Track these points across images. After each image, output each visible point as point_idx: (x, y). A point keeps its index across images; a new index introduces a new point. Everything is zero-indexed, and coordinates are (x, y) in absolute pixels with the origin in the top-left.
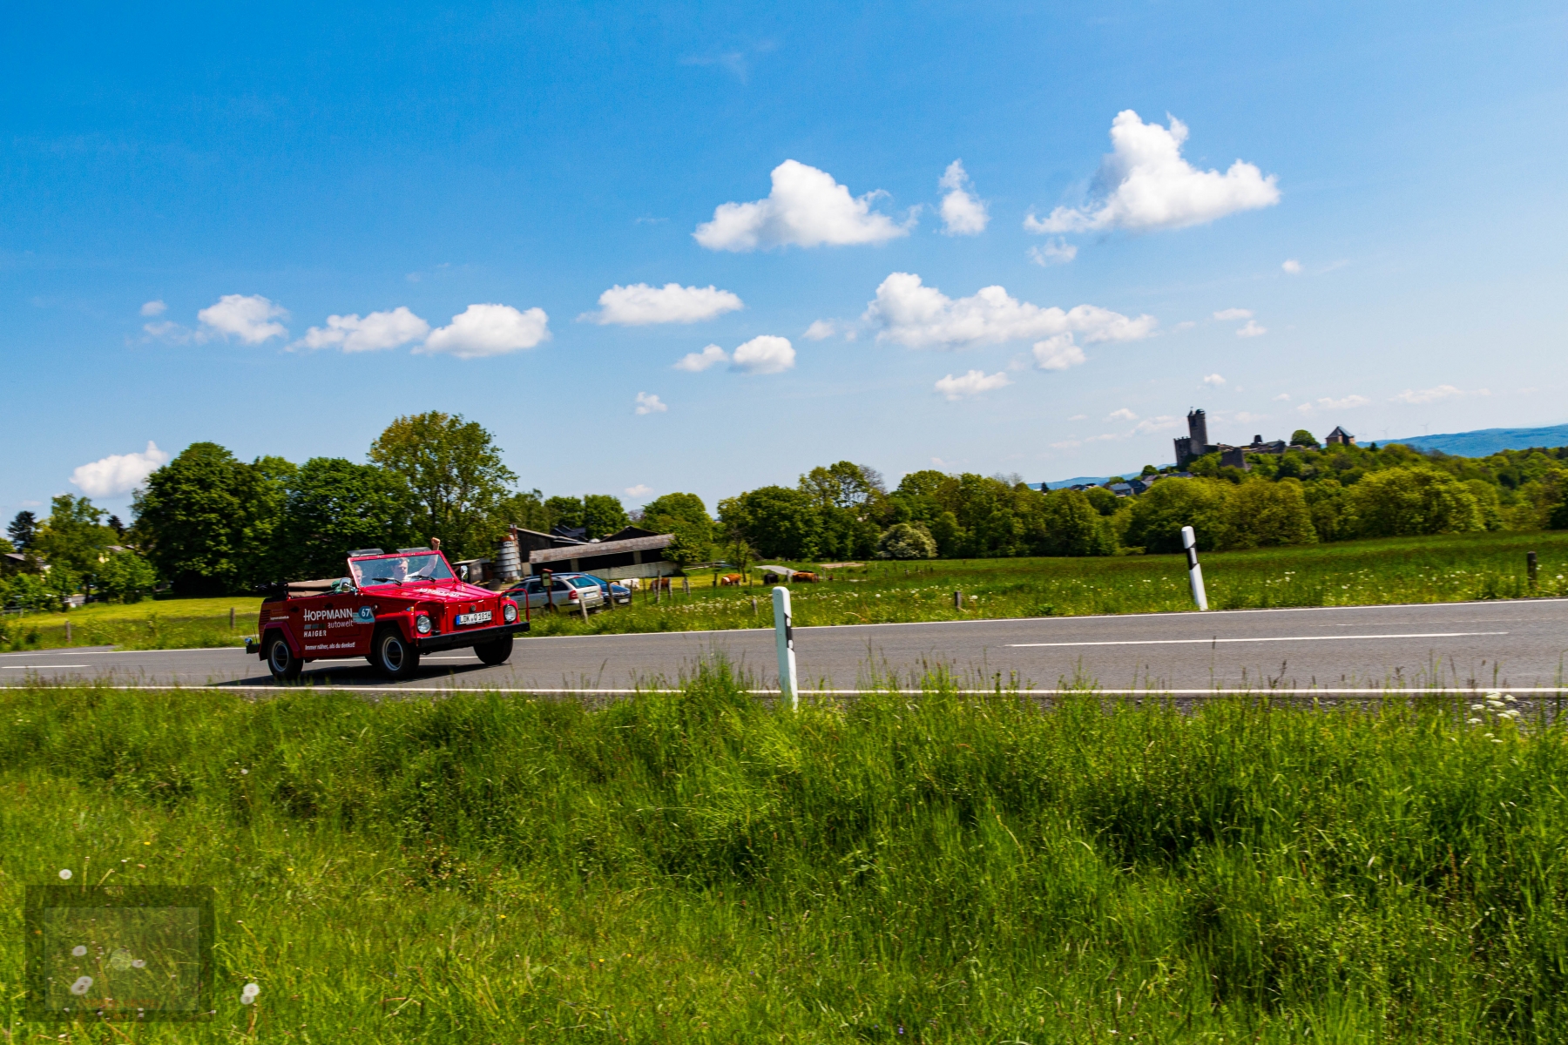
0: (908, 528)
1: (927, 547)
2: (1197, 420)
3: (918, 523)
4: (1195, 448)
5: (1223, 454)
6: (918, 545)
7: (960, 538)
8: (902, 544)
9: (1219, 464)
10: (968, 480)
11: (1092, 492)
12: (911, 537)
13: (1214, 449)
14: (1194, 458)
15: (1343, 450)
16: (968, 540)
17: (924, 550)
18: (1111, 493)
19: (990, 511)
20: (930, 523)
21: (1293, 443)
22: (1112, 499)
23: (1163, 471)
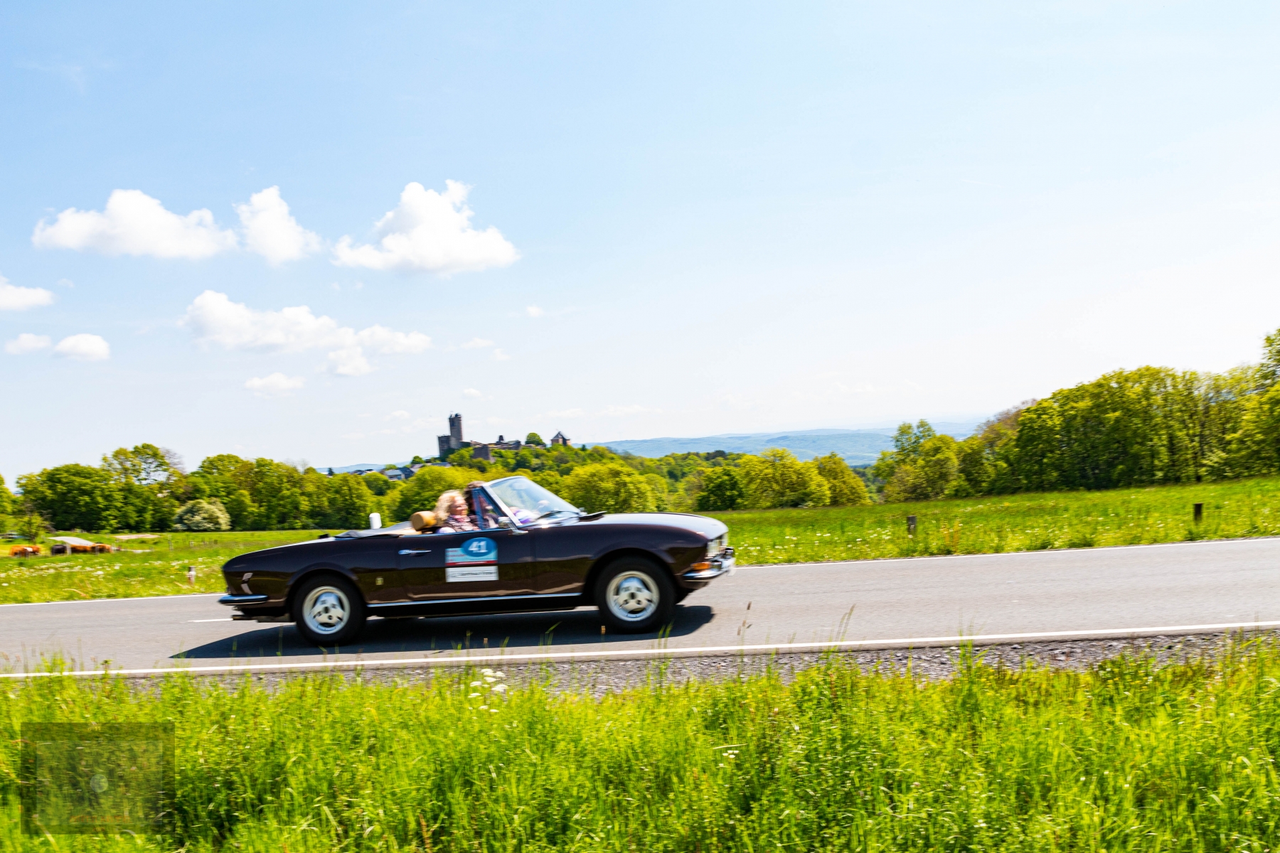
0: (204, 503)
1: (221, 521)
2: (455, 422)
3: (214, 499)
4: (453, 443)
5: (475, 449)
6: (213, 519)
7: (252, 513)
8: (197, 518)
9: (472, 457)
10: (261, 464)
11: (370, 476)
12: (206, 512)
13: (467, 445)
14: (452, 451)
15: (562, 449)
16: (260, 515)
17: (217, 523)
18: (385, 477)
19: (280, 490)
20: (225, 500)
21: (527, 443)
22: (386, 482)
23: (428, 461)
